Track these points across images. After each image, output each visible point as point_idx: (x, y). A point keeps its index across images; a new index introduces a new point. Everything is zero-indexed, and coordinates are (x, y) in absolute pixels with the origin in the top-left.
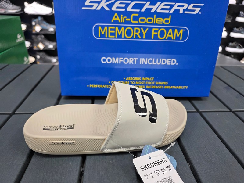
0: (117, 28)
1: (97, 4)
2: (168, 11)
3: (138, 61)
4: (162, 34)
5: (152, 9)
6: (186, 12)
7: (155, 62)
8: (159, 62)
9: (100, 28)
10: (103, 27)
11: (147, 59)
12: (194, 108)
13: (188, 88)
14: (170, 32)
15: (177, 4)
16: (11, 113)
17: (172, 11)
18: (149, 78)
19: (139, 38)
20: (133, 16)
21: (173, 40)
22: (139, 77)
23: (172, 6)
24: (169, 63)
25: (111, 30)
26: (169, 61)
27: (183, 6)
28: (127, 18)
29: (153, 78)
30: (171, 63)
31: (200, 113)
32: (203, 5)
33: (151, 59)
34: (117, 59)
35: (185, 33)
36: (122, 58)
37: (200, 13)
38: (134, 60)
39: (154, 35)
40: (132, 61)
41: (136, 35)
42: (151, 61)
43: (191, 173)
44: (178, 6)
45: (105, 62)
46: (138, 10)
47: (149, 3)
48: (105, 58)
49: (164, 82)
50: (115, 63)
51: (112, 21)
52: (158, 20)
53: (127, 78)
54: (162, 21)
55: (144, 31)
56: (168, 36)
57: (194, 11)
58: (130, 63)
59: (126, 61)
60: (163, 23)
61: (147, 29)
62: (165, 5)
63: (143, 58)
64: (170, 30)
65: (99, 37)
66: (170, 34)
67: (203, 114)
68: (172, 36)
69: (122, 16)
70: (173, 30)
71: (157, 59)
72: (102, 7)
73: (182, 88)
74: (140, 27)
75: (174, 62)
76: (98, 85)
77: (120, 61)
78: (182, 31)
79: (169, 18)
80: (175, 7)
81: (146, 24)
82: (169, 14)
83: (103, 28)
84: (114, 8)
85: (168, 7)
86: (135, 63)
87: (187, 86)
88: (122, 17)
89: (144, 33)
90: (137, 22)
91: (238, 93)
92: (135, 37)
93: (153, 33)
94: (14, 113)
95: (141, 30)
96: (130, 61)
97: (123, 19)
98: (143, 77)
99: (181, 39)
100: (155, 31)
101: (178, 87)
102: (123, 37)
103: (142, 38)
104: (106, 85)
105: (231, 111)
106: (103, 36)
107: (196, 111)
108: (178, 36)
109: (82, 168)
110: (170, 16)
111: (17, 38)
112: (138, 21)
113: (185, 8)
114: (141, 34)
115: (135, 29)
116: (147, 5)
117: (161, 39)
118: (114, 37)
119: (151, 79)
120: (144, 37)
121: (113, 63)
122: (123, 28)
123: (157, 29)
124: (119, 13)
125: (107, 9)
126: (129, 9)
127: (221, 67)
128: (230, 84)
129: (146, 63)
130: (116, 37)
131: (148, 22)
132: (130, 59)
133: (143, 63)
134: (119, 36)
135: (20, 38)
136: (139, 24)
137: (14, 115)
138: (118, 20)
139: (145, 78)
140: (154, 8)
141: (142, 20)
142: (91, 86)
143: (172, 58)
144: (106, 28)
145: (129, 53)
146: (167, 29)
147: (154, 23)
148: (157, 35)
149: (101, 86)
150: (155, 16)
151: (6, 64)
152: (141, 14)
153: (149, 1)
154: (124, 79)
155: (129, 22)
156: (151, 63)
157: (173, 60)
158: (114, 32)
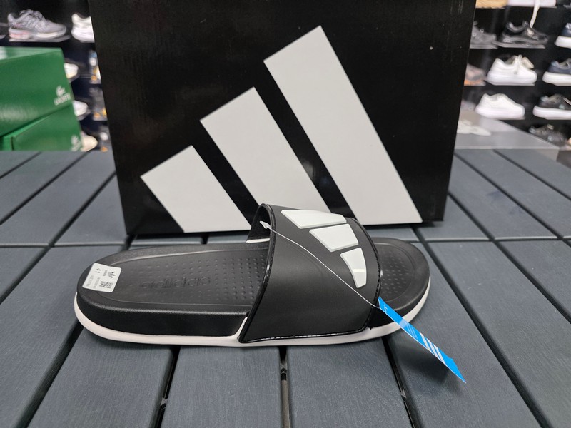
16: (47, 244)
31: (426, 244)
67: (432, 245)
91: (515, 205)
94: (52, 245)
105: (491, 239)
107: (417, 239)
111: (56, 96)
127: (496, 151)
128: (505, 187)
135: (63, 96)
137: (52, 249)
151: (35, 152)
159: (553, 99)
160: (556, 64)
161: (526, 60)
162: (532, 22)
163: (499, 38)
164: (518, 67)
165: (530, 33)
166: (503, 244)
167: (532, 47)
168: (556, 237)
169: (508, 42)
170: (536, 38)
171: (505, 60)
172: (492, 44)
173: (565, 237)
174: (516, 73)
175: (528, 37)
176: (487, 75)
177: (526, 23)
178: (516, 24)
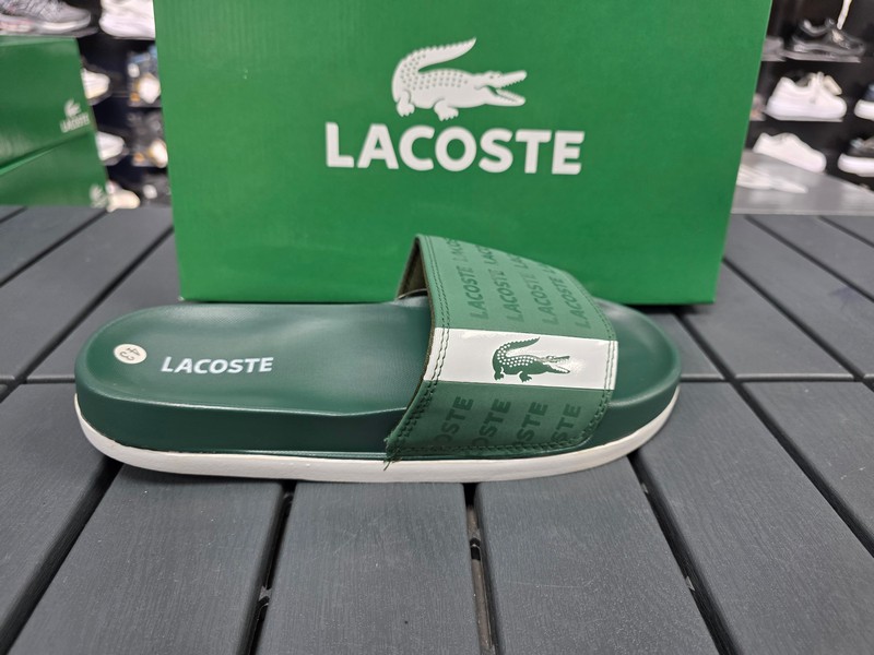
12: (713, 367)
16: (13, 378)
31: (739, 385)
43: (698, 613)
67: (750, 387)
94: (22, 379)
105: (858, 378)
107: (721, 377)
109: (264, 589)
111: (64, 117)
127: (823, 218)
128: (856, 281)
135: (76, 119)
137: (21, 387)
151: (15, 208)
159: (870, 144)
161: (830, 81)
162: (841, 20)
163: (788, 45)
164: (818, 92)
165: (837, 37)
167: (839, 60)
169: (801, 51)
170: (847, 45)
171: (796, 80)
172: (775, 52)
174: (813, 101)
175: (833, 44)
176: (766, 103)
177: (831, 22)
178: (815, 24)
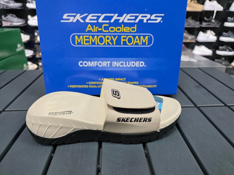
0: (91, 37)
1: (73, 18)
2: (133, 21)
3: (111, 64)
4: (130, 40)
5: (119, 20)
6: (149, 22)
7: (126, 64)
8: (129, 65)
9: (76, 37)
10: (79, 36)
11: (118, 62)
13: (157, 86)
14: (137, 39)
15: (141, 15)
16: (1, 110)
17: (137, 21)
18: (121, 79)
19: (110, 45)
20: (104, 26)
21: (140, 45)
22: (113, 78)
23: (137, 17)
24: (138, 65)
25: (86, 38)
26: (138, 63)
27: (146, 17)
28: (99, 28)
29: (125, 79)
30: (139, 65)
32: (163, 15)
33: (122, 62)
34: (93, 62)
35: (150, 39)
36: (97, 62)
37: (162, 22)
38: (107, 63)
39: (123, 41)
40: (105, 64)
41: (108, 42)
42: (122, 64)
44: (142, 17)
45: (82, 66)
46: (108, 21)
47: (117, 15)
48: (82, 62)
49: (135, 81)
50: (91, 66)
51: (87, 31)
52: (125, 29)
53: (102, 79)
54: (129, 29)
55: (115, 38)
56: (135, 42)
57: (156, 20)
58: (104, 66)
59: (100, 64)
60: (130, 31)
61: (117, 37)
62: (131, 16)
63: (115, 61)
64: (137, 37)
65: (76, 45)
66: (137, 40)
68: (138, 42)
69: (94, 26)
70: (139, 36)
71: (127, 62)
72: (78, 20)
73: (152, 87)
74: (110, 36)
75: (142, 64)
76: (77, 85)
77: (95, 64)
78: (147, 37)
79: (135, 26)
80: (140, 18)
81: (115, 32)
82: (134, 23)
83: (79, 38)
84: (87, 21)
85: (134, 18)
86: (109, 66)
87: (156, 85)
88: (94, 28)
89: (115, 40)
90: (107, 31)
92: (106, 44)
93: (122, 40)
94: (4, 110)
95: (111, 38)
96: (104, 64)
97: (96, 29)
98: (116, 78)
99: (147, 44)
100: (124, 38)
101: (147, 86)
102: (96, 44)
103: (113, 45)
104: (84, 86)
105: (196, 106)
106: (79, 43)
108: (144, 41)
109: (53, 154)
110: (136, 25)
111: (17, 48)
112: (109, 30)
113: (148, 18)
114: (112, 41)
115: (106, 37)
116: (115, 17)
117: (129, 45)
118: (88, 44)
119: (123, 79)
120: (115, 44)
121: (89, 66)
122: (96, 37)
123: (126, 37)
124: (92, 24)
125: (82, 21)
126: (100, 21)
129: (118, 66)
130: (91, 44)
131: (117, 31)
132: (104, 62)
133: (115, 66)
134: (93, 44)
135: (20, 48)
136: (109, 32)
137: (3, 112)
138: (91, 30)
139: (118, 79)
140: (121, 19)
141: (112, 29)
142: (71, 86)
143: (140, 61)
144: (81, 37)
145: (102, 57)
146: (134, 37)
147: (123, 31)
148: (126, 41)
149: (80, 86)
150: (123, 25)
151: (4, 70)
152: (111, 24)
153: (117, 13)
154: (100, 79)
155: (101, 32)
156: (122, 66)
157: (141, 62)
158: (88, 40)
159: (224, 47)
160: (224, 33)
161: (212, 32)
162: (214, 17)
163: (201, 23)
164: (209, 35)
165: (213, 21)
166: (201, 108)
167: (214, 27)
168: (224, 105)
169: (204, 25)
170: (216, 23)
171: (203, 32)
172: (198, 25)
173: (228, 105)
174: (208, 37)
175: (212, 23)
176: (196, 38)
177: (211, 17)
178: (207, 18)
